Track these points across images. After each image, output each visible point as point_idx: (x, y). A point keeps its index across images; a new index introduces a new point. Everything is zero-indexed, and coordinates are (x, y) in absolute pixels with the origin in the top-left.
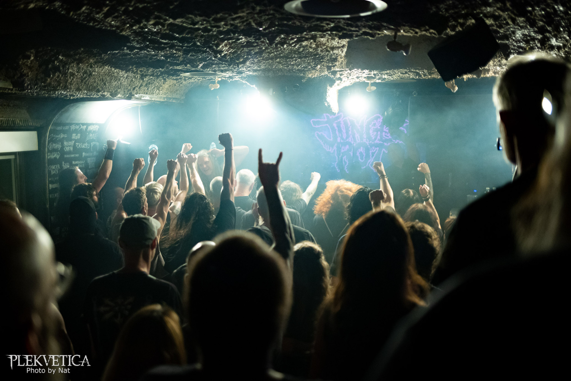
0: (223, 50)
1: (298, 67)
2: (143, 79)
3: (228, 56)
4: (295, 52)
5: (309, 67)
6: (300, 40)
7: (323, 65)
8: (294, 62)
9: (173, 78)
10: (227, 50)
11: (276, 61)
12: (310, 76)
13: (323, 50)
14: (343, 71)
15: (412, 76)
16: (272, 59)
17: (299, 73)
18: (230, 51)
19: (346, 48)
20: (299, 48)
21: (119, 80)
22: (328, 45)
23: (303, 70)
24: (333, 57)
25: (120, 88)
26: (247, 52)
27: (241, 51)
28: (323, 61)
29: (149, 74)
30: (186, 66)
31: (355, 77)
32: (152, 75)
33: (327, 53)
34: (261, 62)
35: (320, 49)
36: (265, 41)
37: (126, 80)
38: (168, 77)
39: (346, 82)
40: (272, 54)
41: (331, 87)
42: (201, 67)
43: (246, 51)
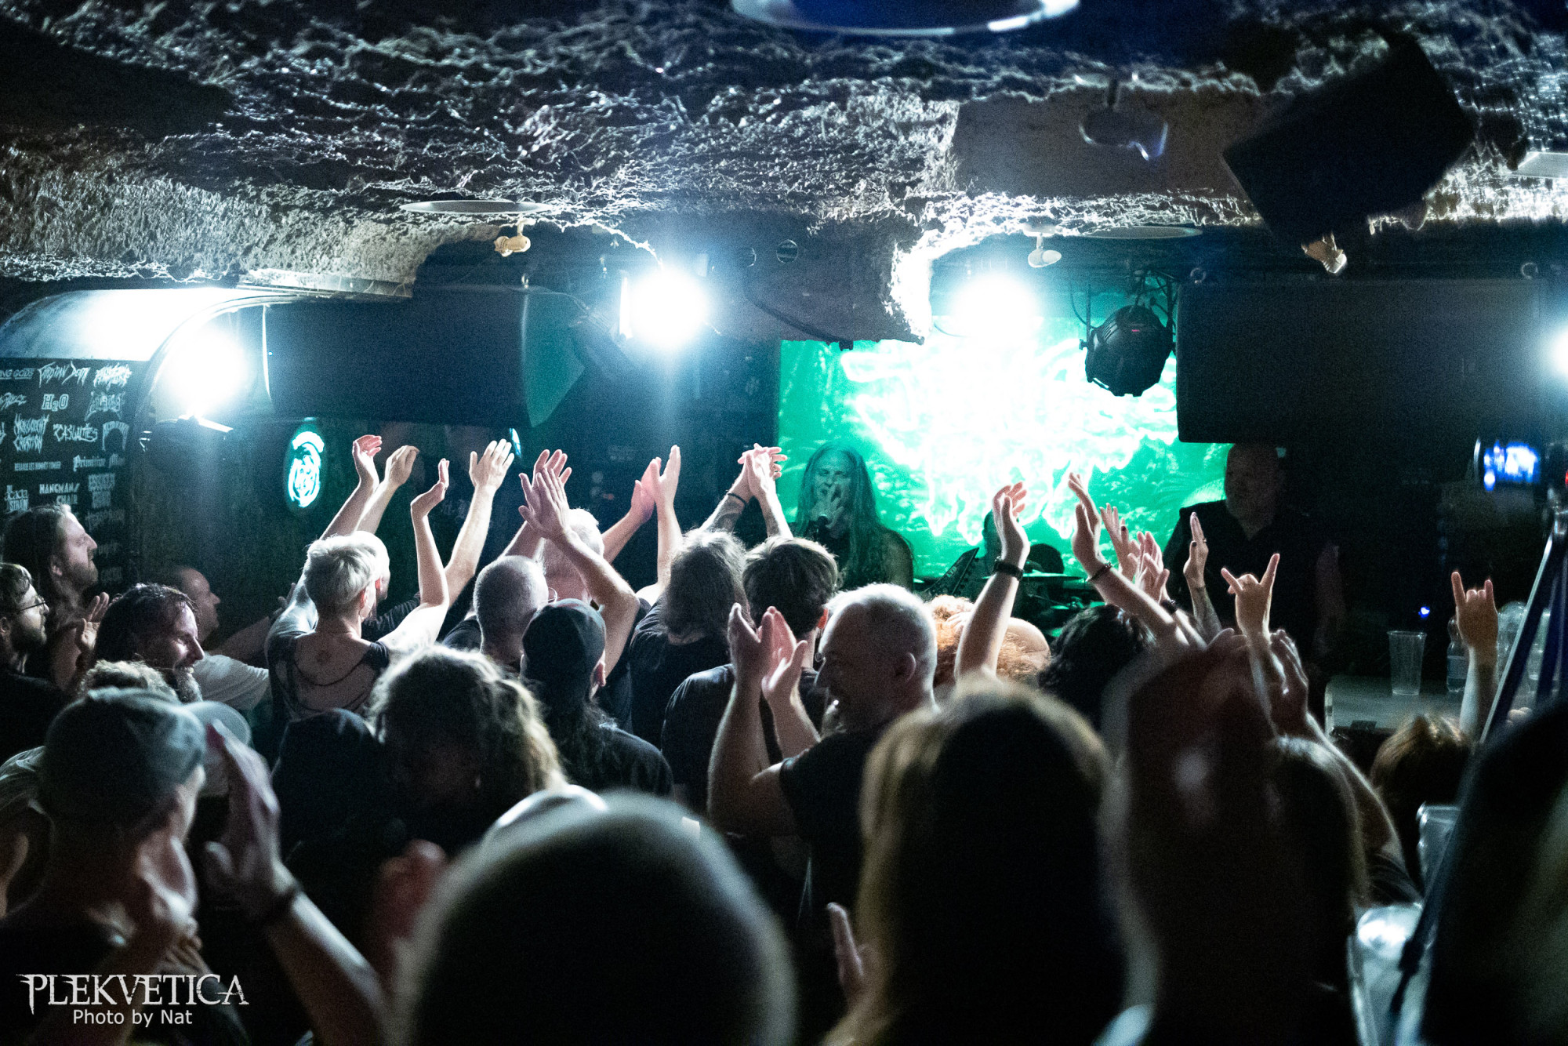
0: (535, 135)
1: (790, 184)
2: (277, 220)
3: (554, 152)
4: (778, 139)
5: (831, 186)
6: (792, 104)
7: (877, 181)
8: (777, 169)
9: (375, 217)
10: (549, 132)
11: (717, 166)
12: (833, 214)
13: (875, 131)
14: (946, 198)
15: (1184, 215)
16: (702, 159)
17: (794, 206)
18: (559, 138)
19: (954, 124)
20: (791, 129)
21: (200, 222)
22: (892, 115)
23: (811, 197)
24: (910, 154)
25: (201, 250)
26: (618, 140)
27: (595, 138)
28: (873, 170)
29: (297, 203)
30: (417, 181)
31: (988, 218)
32: (309, 207)
33: (888, 141)
34: (667, 168)
35: (862, 130)
36: (674, 106)
37: (224, 223)
38: (359, 213)
39: (957, 235)
40: (700, 147)
41: (905, 251)
42: (467, 186)
43: (612, 136)
